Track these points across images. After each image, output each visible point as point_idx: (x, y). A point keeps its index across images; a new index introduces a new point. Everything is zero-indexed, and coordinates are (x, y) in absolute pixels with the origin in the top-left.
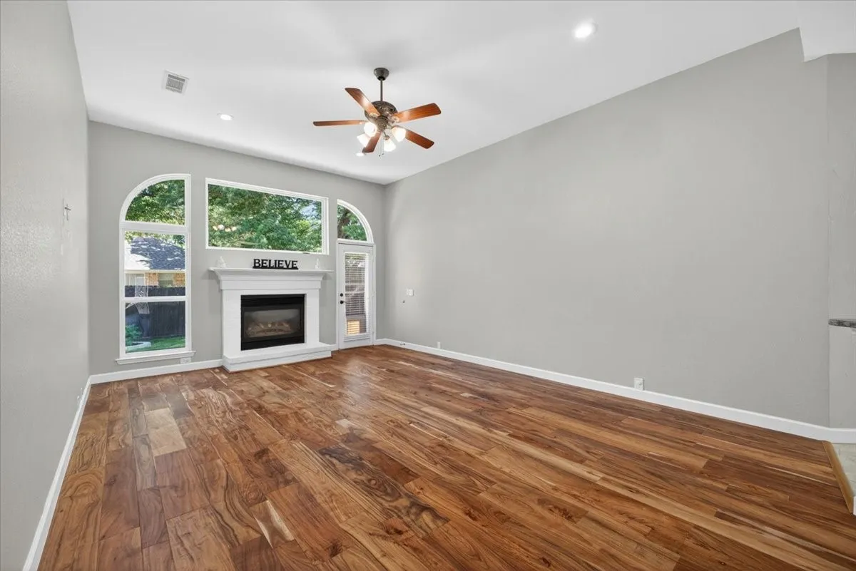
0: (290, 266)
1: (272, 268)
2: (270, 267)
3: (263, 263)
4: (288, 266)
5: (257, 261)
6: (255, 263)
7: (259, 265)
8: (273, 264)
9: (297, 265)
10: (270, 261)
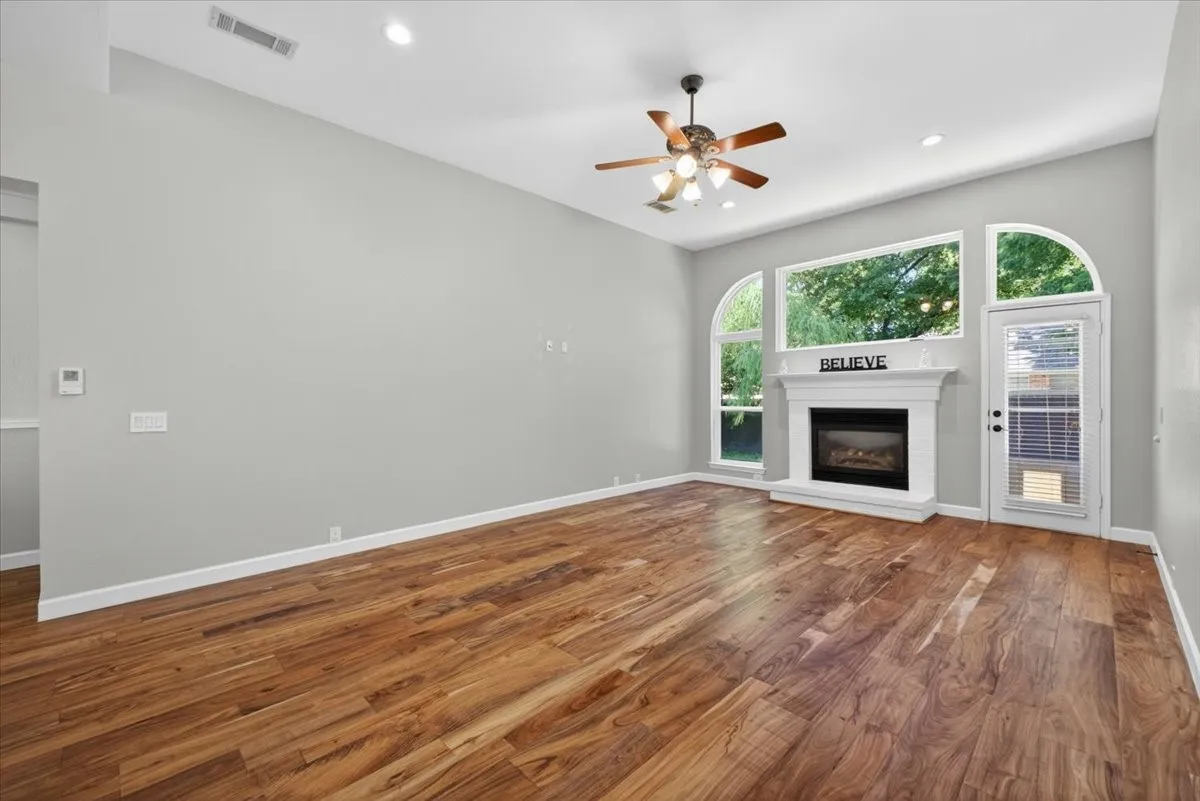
0: (874, 365)
1: (847, 369)
2: (843, 369)
3: (832, 363)
4: (870, 365)
5: (825, 362)
6: (822, 364)
7: (829, 366)
8: (847, 364)
9: (885, 362)
10: (843, 359)
